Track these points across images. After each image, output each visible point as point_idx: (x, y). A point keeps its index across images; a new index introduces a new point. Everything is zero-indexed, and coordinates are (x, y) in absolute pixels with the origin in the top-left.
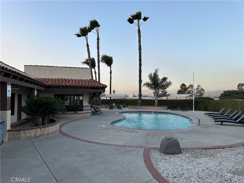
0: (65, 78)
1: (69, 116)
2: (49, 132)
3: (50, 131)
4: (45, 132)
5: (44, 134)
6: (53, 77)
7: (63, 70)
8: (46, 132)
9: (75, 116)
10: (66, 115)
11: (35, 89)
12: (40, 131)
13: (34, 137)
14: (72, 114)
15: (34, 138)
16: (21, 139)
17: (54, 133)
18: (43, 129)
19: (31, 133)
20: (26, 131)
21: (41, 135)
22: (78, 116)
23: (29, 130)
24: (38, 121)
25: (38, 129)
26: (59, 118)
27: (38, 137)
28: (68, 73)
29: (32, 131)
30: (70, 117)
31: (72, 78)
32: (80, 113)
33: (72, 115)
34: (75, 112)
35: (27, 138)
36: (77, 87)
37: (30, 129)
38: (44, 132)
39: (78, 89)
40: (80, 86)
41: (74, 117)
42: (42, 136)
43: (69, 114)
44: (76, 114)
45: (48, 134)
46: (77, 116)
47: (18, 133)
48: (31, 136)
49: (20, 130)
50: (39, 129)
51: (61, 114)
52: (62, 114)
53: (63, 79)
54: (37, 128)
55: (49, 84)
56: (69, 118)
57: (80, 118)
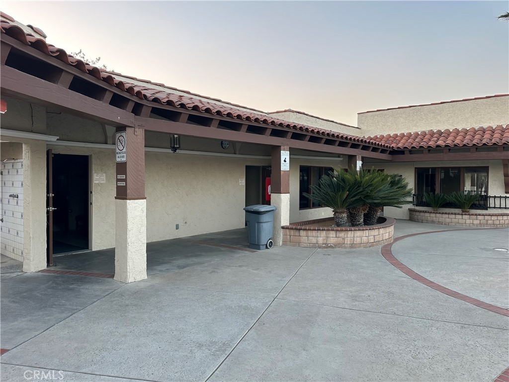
0: (440, 129)
1: (445, 218)
2: (355, 243)
3: (358, 240)
4: (346, 241)
5: (344, 244)
6: (413, 131)
7: (437, 111)
8: (348, 241)
9: (460, 221)
10: (438, 215)
11: (357, 157)
12: (336, 237)
13: (324, 245)
14: (452, 214)
15: (324, 247)
16: (302, 246)
17: (370, 247)
18: (342, 234)
19: (318, 237)
20: (310, 233)
21: (336, 245)
22: (468, 221)
23: (314, 232)
24: (339, 218)
25: (331, 232)
26: (422, 220)
27: (331, 247)
28: (449, 115)
29: (320, 234)
30: (448, 220)
31: (458, 128)
32: (476, 215)
33: (454, 216)
34: (463, 212)
35: (311, 245)
36: (465, 148)
37: (316, 230)
38: (344, 239)
39: (470, 153)
40: (474, 145)
41: (458, 223)
42: (339, 247)
43: (446, 213)
44: (462, 215)
45: (352, 246)
46: (466, 220)
47: (297, 233)
48: (317, 243)
49: (300, 230)
50: (334, 232)
51: (426, 212)
52: (428, 212)
53: (435, 131)
54: (329, 230)
55: (400, 145)
56: (445, 224)
57: (474, 227)
